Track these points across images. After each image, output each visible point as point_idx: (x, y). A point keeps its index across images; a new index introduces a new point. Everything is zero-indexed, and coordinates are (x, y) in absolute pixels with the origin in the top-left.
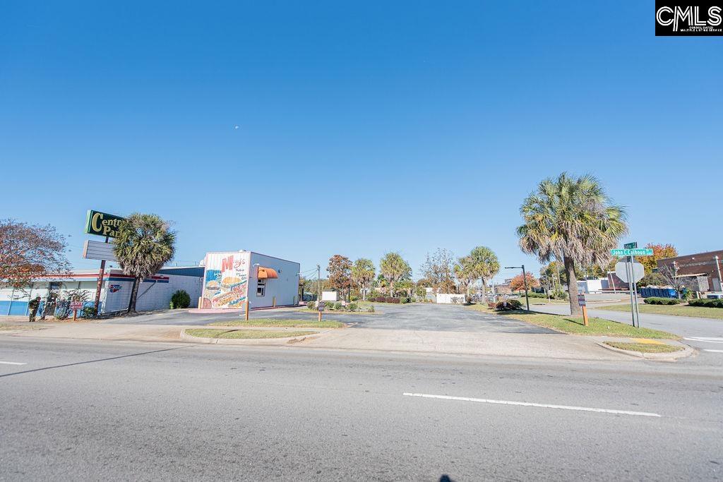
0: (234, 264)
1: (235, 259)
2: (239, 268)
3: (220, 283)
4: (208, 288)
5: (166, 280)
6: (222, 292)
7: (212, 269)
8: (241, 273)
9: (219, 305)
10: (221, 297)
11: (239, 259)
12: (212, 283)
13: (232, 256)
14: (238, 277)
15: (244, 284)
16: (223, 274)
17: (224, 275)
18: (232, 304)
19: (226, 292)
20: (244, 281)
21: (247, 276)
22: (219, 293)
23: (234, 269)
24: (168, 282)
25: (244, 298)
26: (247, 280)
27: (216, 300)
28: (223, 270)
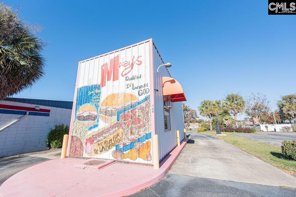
0: (121, 69)
1: (122, 60)
2: (130, 76)
3: (97, 107)
4: (80, 118)
5: (46, 113)
6: (102, 125)
7: (86, 84)
8: (136, 83)
9: (96, 152)
10: (99, 135)
11: (130, 60)
12: (86, 109)
13: (118, 56)
14: (129, 91)
15: (143, 105)
16: (103, 90)
17: (105, 93)
18: (121, 151)
19: (107, 125)
20: (143, 97)
21: (151, 87)
22: (97, 126)
23: (122, 79)
24: (48, 115)
25: (148, 136)
26: (151, 93)
27: (91, 140)
28: (103, 84)
